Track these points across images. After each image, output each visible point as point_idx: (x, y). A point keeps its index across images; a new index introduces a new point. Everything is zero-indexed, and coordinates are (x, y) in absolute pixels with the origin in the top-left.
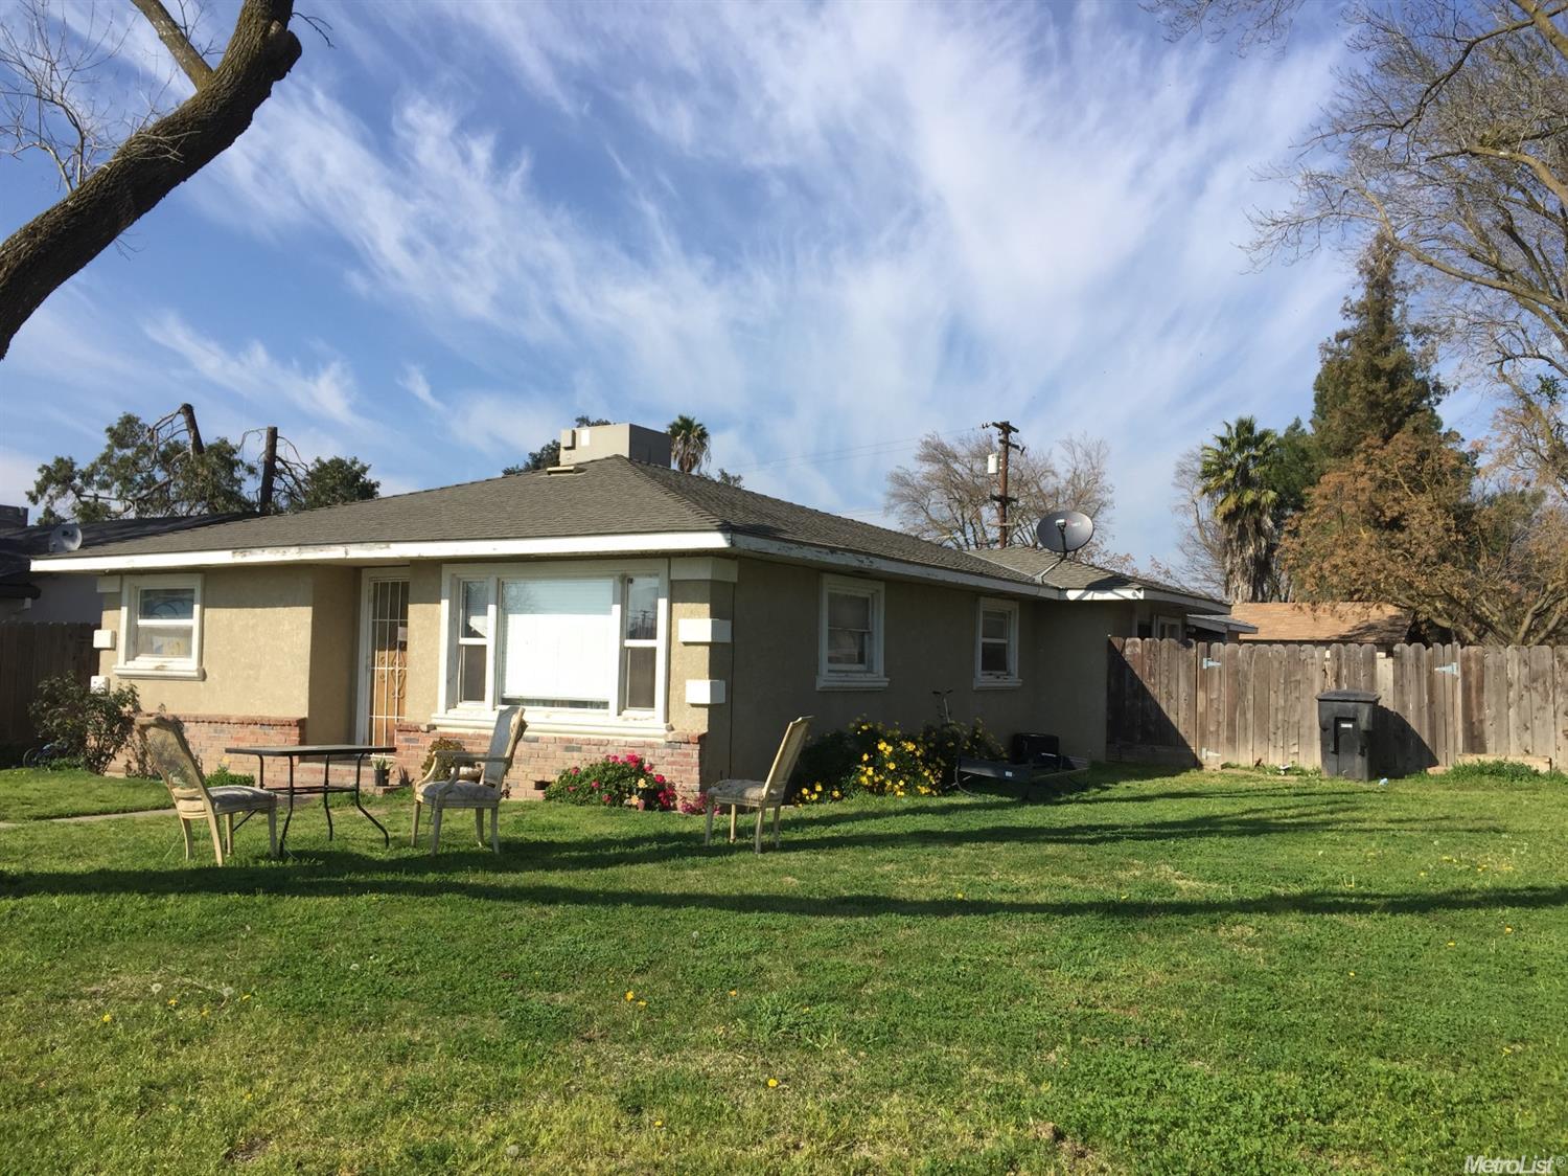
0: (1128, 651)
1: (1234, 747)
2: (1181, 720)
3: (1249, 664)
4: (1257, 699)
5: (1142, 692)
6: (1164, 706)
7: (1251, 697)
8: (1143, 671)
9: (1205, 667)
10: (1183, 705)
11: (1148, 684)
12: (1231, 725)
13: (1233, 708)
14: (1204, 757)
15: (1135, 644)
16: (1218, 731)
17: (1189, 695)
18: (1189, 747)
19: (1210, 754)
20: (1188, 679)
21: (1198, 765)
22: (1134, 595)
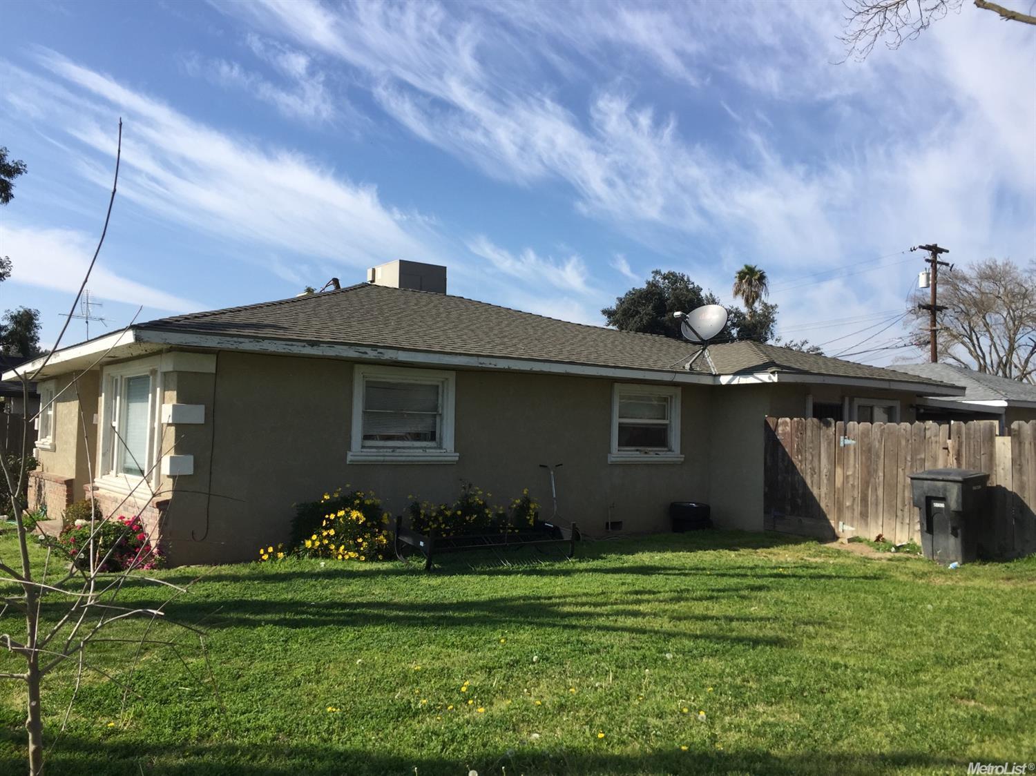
0: (780, 429)
1: (867, 524)
2: (823, 495)
3: (880, 442)
4: (888, 476)
5: (791, 468)
6: (808, 482)
7: (881, 474)
8: (792, 447)
9: (842, 444)
10: (824, 480)
11: (796, 459)
12: (864, 500)
13: (866, 484)
14: (840, 530)
15: (785, 424)
16: (853, 505)
17: (829, 471)
18: (828, 521)
19: (847, 528)
20: (829, 457)
21: (835, 538)
22: (770, 378)
